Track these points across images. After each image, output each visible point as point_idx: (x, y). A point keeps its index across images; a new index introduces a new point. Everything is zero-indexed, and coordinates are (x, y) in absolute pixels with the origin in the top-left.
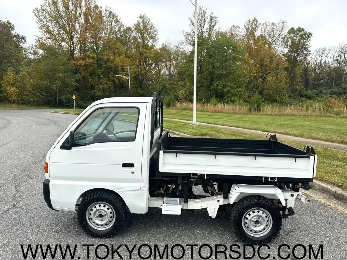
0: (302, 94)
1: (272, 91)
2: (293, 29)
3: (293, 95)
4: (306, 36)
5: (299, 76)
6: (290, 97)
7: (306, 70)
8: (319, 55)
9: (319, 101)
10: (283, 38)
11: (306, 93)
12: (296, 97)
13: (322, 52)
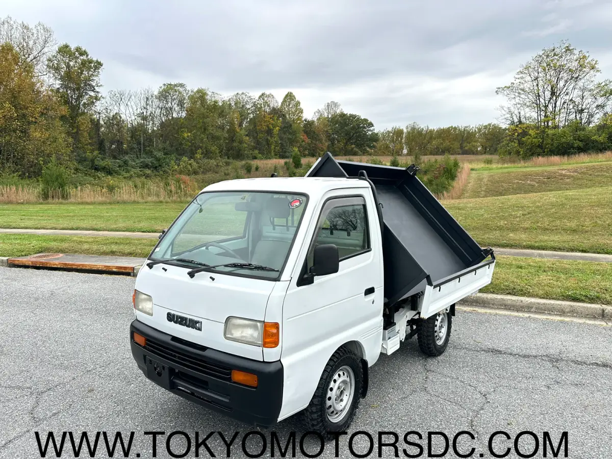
0: (96, 165)
1: (42, 159)
2: (67, 46)
3: (81, 168)
4: (92, 65)
5: (85, 134)
6: (76, 170)
7: (96, 125)
8: (116, 102)
9: (125, 178)
10: (49, 60)
11: (104, 165)
12: (86, 170)
13: (119, 98)
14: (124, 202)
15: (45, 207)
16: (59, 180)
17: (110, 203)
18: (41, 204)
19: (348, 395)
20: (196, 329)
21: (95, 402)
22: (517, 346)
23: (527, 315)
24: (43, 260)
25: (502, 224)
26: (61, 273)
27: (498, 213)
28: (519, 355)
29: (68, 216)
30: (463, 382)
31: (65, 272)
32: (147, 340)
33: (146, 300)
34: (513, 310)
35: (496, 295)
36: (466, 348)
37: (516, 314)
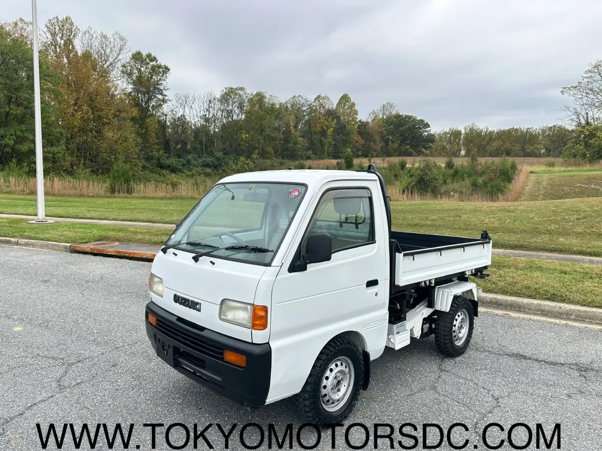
0: (162, 164)
1: (114, 157)
2: (139, 53)
3: (148, 165)
4: (161, 70)
5: (153, 135)
6: (144, 167)
7: (163, 126)
8: (181, 104)
9: (187, 175)
10: (124, 66)
11: (168, 163)
12: (153, 168)
13: (184, 101)
14: (182, 198)
15: (112, 200)
16: (125, 176)
17: (170, 199)
18: (109, 197)
19: (346, 386)
20: (196, 310)
21: (115, 376)
22: (545, 352)
23: (564, 322)
24: (101, 247)
25: (553, 228)
26: (113, 259)
27: (551, 216)
28: (545, 362)
29: (129, 209)
30: (477, 384)
31: (117, 259)
32: (158, 320)
33: (158, 282)
34: (551, 316)
35: (533, 300)
36: (489, 351)
37: (552, 320)
